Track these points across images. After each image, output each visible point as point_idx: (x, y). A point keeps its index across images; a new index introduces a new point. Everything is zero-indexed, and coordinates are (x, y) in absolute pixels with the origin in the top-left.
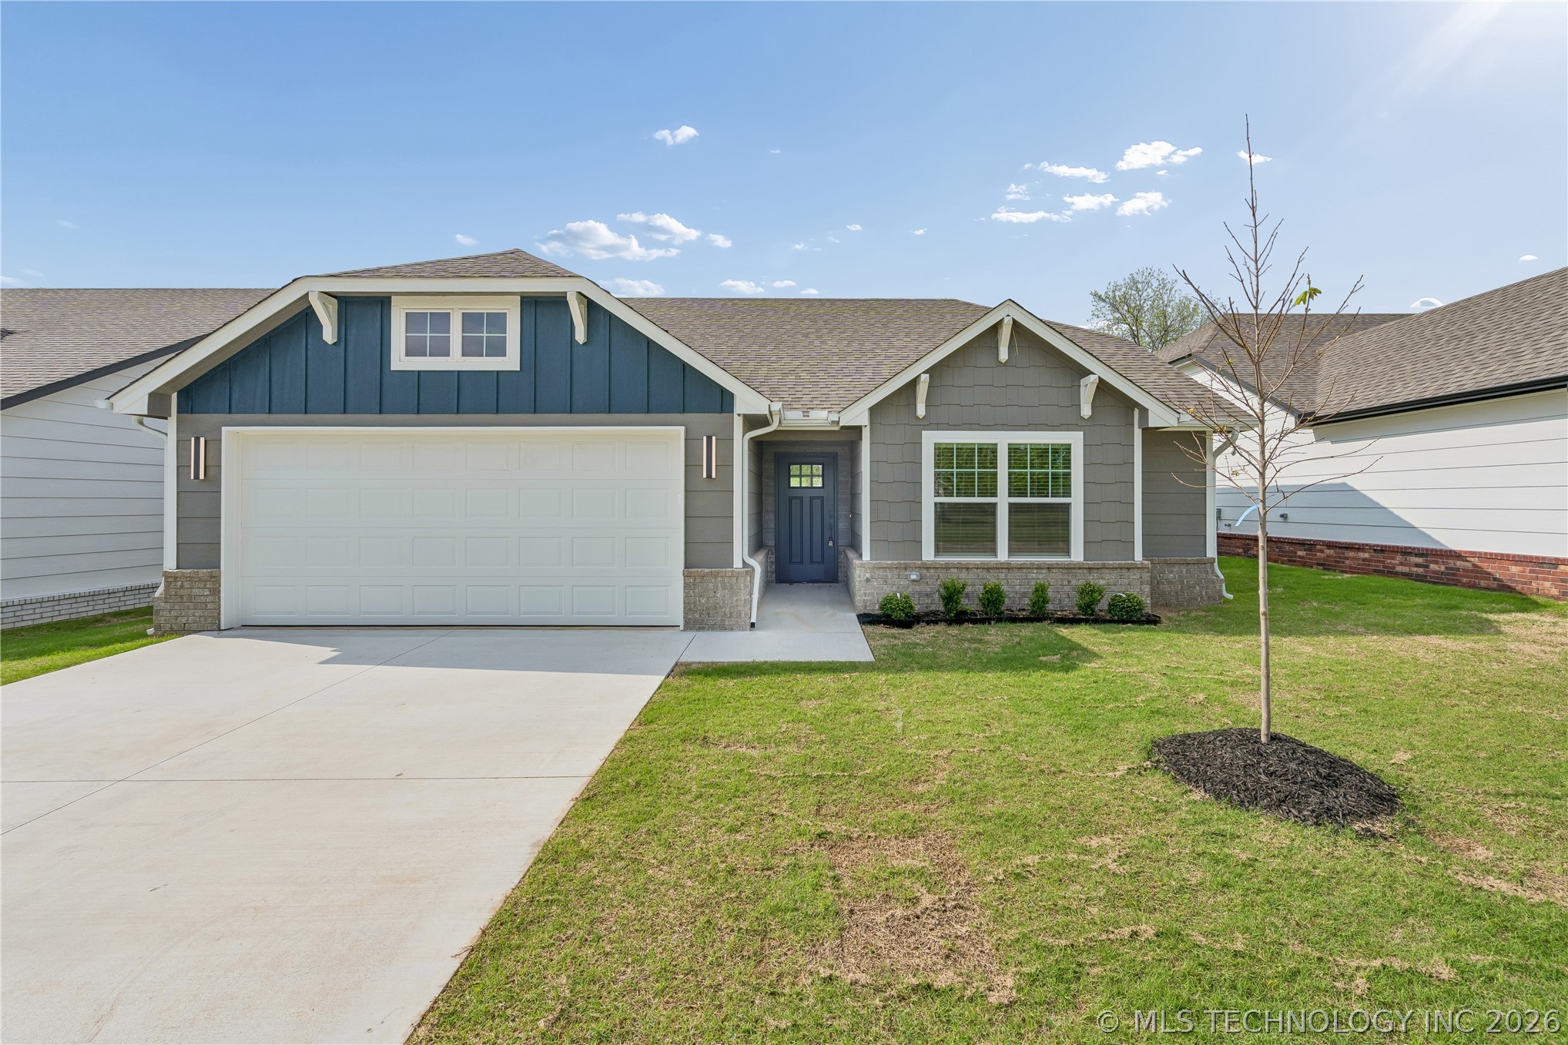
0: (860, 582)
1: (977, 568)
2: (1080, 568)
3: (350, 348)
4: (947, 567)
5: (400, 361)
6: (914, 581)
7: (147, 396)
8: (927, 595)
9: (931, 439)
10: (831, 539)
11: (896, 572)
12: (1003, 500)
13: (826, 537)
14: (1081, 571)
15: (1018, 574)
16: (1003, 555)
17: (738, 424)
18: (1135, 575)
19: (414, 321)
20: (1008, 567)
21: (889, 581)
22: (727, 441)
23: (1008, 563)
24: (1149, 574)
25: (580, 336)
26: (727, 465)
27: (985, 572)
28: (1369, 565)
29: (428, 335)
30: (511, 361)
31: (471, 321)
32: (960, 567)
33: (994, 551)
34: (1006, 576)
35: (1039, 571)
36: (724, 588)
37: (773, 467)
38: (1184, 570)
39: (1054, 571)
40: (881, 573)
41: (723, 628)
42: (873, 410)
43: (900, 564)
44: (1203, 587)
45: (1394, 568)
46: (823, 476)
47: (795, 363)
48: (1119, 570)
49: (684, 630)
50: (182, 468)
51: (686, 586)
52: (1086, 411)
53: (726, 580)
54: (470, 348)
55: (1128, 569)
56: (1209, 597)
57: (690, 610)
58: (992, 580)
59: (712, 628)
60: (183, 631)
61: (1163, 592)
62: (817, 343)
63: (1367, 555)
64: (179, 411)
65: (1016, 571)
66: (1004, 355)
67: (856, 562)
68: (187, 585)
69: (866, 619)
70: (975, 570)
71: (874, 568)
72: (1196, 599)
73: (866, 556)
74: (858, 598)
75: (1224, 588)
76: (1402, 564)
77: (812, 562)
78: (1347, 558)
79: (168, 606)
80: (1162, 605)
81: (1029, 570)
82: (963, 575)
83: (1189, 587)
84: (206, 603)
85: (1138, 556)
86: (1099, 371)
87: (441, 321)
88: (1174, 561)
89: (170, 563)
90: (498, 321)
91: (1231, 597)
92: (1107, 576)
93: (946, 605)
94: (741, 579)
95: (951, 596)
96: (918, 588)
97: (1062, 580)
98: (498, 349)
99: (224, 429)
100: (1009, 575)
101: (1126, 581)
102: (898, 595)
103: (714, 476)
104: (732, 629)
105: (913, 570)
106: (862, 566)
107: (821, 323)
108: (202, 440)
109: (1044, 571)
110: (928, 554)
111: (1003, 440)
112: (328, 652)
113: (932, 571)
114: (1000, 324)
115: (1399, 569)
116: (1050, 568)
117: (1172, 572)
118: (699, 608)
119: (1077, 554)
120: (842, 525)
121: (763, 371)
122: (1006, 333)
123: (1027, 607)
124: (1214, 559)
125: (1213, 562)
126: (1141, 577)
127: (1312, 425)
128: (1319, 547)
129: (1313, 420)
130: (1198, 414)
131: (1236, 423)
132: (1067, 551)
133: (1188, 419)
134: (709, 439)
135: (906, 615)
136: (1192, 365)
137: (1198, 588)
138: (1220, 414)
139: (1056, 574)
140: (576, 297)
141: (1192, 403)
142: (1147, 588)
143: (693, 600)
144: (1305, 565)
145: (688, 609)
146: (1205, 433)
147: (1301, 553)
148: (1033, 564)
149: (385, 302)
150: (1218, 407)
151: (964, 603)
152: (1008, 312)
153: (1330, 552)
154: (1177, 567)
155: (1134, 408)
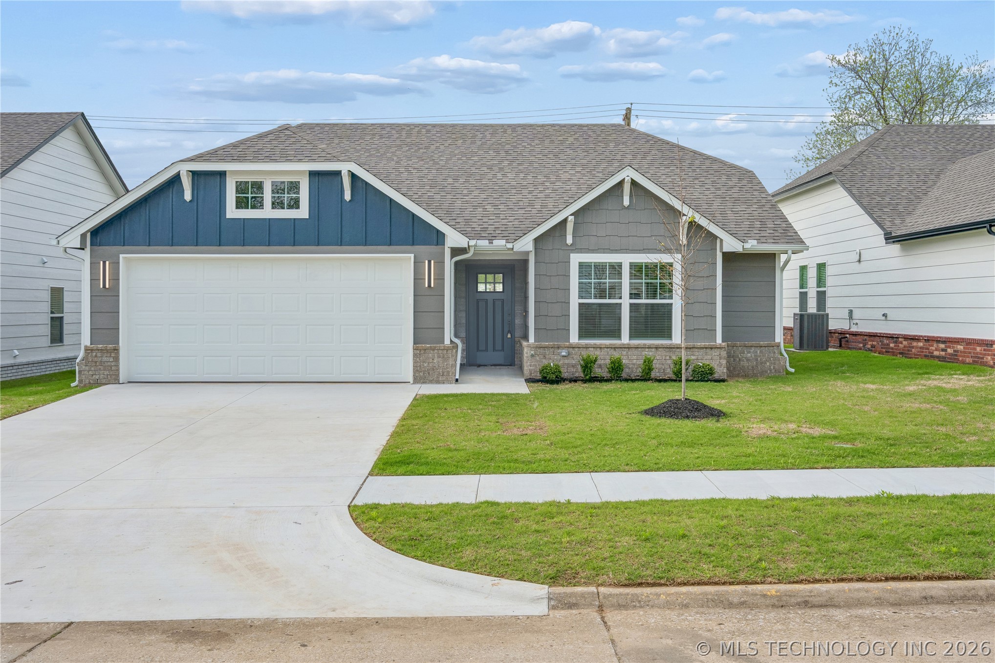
0: (527, 357)
1: (607, 348)
2: (678, 348)
3: (202, 205)
4: (587, 347)
5: (232, 212)
6: (564, 356)
7: (80, 236)
8: (573, 366)
9: (576, 259)
10: (509, 332)
11: (551, 350)
12: (626, 302)
13: (506, 330)
14: (679, 350)
15: (636, 352)
16: (625, 339)
17: (448, 253)
18: (716, 353)
19: (241, 186)
20: (628, 348)
21: (547, 356)
22: (441, 263)
23: (628, 344)
24: (725, 352)
26: (440, 278)
27: (612, 350)
28: (922, 352)
29: (250, 195)
30: (303, 212)
31: (277, 189)
32: (596, 347)
33: (619, 336)
34: (627, 353)
35: (650, 350)
36: (439, 357)
37: (464, 276)
38: (759, 352)
39: (660, 349)
40: (542, 350)
41: (438, 382)
42: (537, 240)
43: (554, 345)
44: (771, 363)
46: (503, 283)
47: (483, 196)
48: (704, 349)
49: (413, 383)
50: (94, 280)
51: (415, 355)
52: (683, 240)
53: (440, 352)
55: (711, 348)
56: (776, 370)
57: (417, 371)
58: (616, 355)
59: (431, 382)
60: (97, 384)
61: (744, 367)
62: (499, 175)
63: (921, 344)
64: (92, 245)
65: (634, 350)
66: (626, 202)
67: (525, 344)
68: (99, 355)
69: (529, 381)
70: (606, 349)
71: (537, 347)
72: (767, 372)
73: (532, 339)
74: (526, 368)
75: (788, 364)
76: (936, 350)
77: (494, 350)
78: (913, 347)
79: (87, 368)
80: (742, 376)
81: (643, 349)
82: (598, 352)
83: (761, 363)
84: (111, 367)
85: (719, 340)
86: (689, 214)
87: (259, 186)
88: (751, 345)
89: (86, 340)
90: (294, 187)
91: (793, 370)
92: (697, 353)
93: (584, 372)
94: (450, 352)
95: (587, 365)
96: (566, 361)
97: (666, 356)
98: (295, 204)
99: (121, 256)
100: (629, 352)
101: (710, 357)
102: (552, 364)
103: (432, 286)
104: (444, 383)
105: (563, 349)
106: (529, 346)
107: (503, 154)
108: (107, 263)
109: (653, 350)
110: (574, 338)
111: (626, 260)
113: (576, 349)
114: (621, 184)
116: (657, 348)
117: (749, 352)
118: (423, 369)
119: (677, 338)
120: (518, 321)
121: (458, 203)
122: (627, 188)
123: (638, 372)
124: (779, 343)
125: (778, 345)
126: (720, 354)
127: (894, 242)
128: (900, 339)
129: (890, 238)
130: (769, 241)
131: (790, 247)
132: (670, 336)
133: (752, 245)
134: (430, 262)
135: (556, 377)
136: (833, 182)
137: (768, 364)
138: (783, 241)
139: (661, 352)
140: (347, 174)
141: (768, 232)
142: (724, 362)
143: (419, 364)
144: (894, 354)
145: (416, 370)
146: (775, 254)
147: (892, 345)
148: (646, 345)
149: (222, 174)
150: (785, 235)
151: (598, 372)
152: (628, 174)
153: (905, 343)
154: (753, 349)
155: (716, 237)
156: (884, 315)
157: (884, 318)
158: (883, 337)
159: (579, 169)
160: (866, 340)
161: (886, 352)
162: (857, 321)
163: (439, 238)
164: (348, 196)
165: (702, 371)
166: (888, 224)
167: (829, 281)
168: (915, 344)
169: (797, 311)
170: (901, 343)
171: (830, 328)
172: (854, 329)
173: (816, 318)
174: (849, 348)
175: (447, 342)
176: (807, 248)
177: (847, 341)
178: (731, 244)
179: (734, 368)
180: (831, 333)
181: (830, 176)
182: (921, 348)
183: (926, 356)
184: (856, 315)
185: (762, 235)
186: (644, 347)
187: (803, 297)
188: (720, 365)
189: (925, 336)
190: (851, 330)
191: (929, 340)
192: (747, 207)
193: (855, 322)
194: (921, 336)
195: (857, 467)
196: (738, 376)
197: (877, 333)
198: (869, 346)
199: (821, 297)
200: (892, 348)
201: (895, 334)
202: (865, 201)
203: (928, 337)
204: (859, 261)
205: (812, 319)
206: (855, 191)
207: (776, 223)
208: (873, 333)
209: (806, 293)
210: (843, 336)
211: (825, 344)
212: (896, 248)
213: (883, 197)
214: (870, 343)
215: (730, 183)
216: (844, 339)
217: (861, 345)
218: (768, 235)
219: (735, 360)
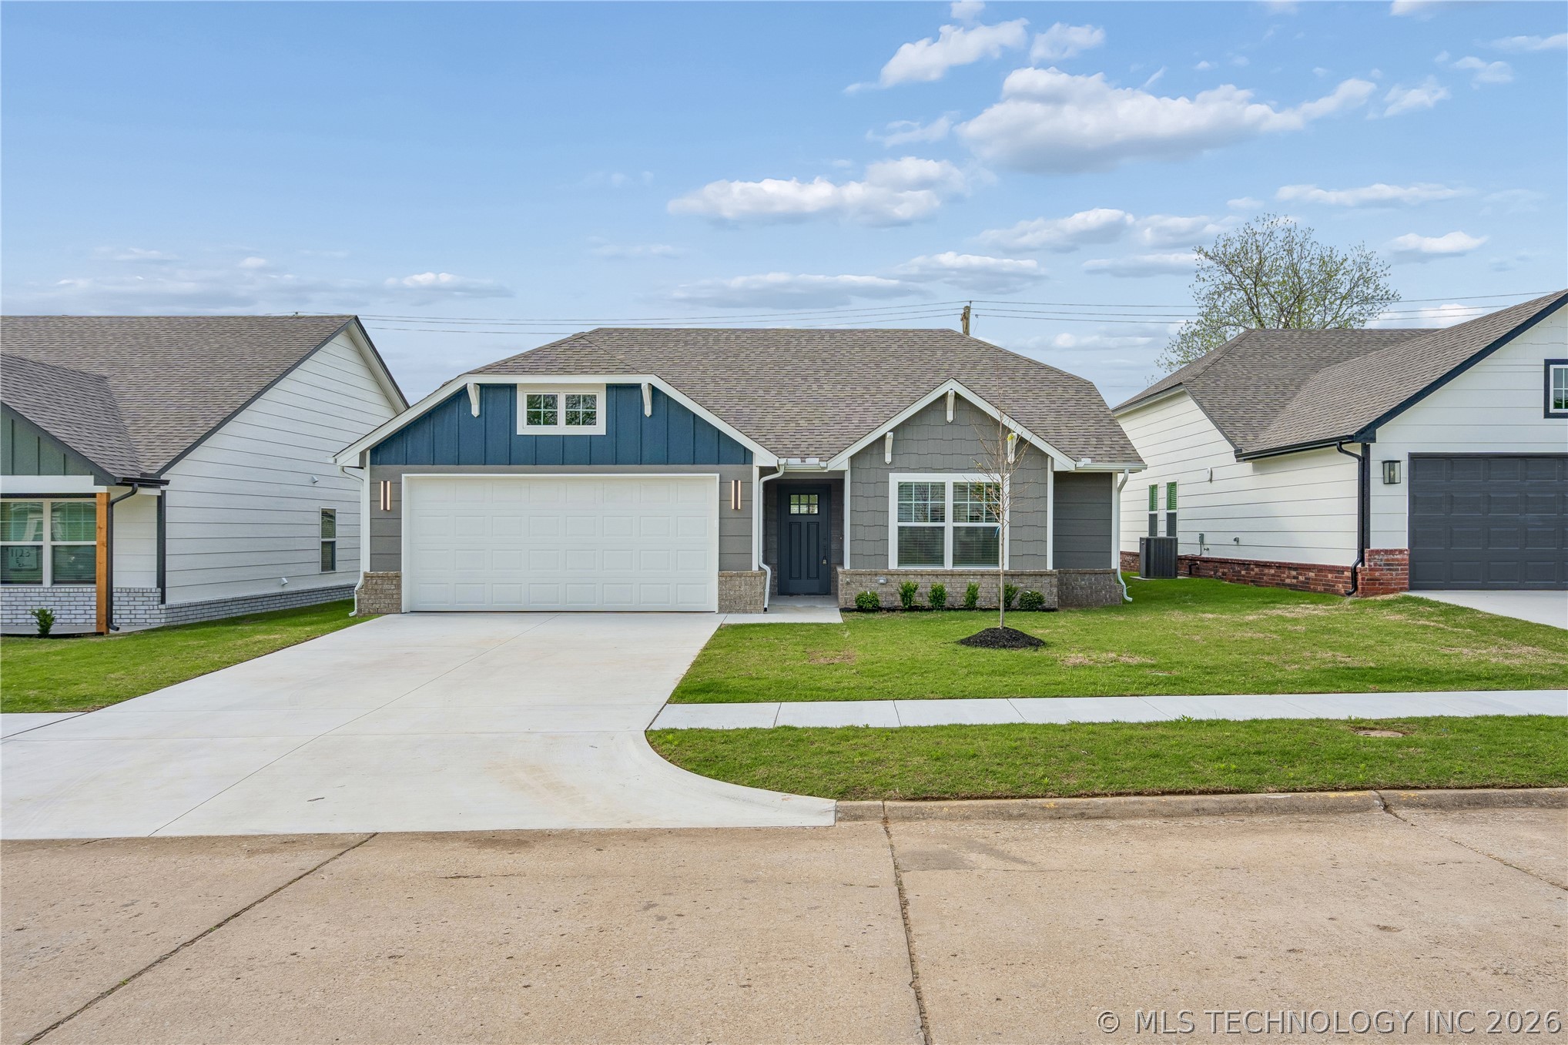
0: (842, 585)
1: (929, 575)
2: (1005, 575)
3: (488, 419)
4: (906, 574)
5: (523, 428)
6: (882, 584)
7: (359, 454)
8: (892, 594)
9: (895, 479)
10: (825, 558)
11: (868, 577)
12: (949, 524)
13: (821, 555)
14: (1006, 577)
15: (960, 579)
16: (949, 565)
17: (756, 472)
18: (1046, 580)
19: (533, 400)
20: (952, 574)
21: (863, 584)
22: (749, 483)
23: (952, 571)
24: (1057, 580)
26: (748, 500)
27: (934, 577)
28: (1274, 580)
29: (543, 410)
30: (599, 428)
31: (573, 401)
32: (916, 574)
33: (939, 560)
34: (950, 580)
35: (975, 576)
36: (746, 584)
37: (776, 497)
38: (1093, 579)
39: (986, 577)
40: (858, 577)
41: (745, 612)
42: (853, 458)
43: (871, 571)
44: (1107, 591)
45: (1284, 581)
46: (818, 505)
47: (796, 410)
48: (1034, 576)
49: (719, 613)
50: (374, 501)
51: (720, 583)
52: (1011, 458)
53: (748, 579)
54: (572, 420)
55: (1041, 575)
56: (1112, 599)
57: (723, 599)
58: (938, 582)
59: (736, 612)
60: (379, 613)
61: (1077, 595)
62: (814, 387)
63: (1272, 571)
64: (372, 463)
65: (957, 577)
66: (950, 417)
67: (839, 570)
68: (379, 582)
69: (843, 610)
70: (927, 576)
71: (853, 574)
72: (1102, 601)
73: (847, 566)
74: (840, 596)
75: (1125, 593)
76: (1288, 577)
77: (808, 577)
78: (1264, 574)
79: (367, 596)
80: (1075, 605)
81: (967, 576)
82: (918, 580)
83: (1096, 594)
84: (393, 595)
85: (1050, 567)
86: (1018, 430)
87: (551, 402)
88: (1085, 571)
89: (365, 566)
90: (590, 400)
91: (1130, 599)
92: (1026, 581)
93: (903, 600)
94: (758, 579)
95: (907, 594)
96: (885, 590)
97: (992, 584)
98: (591, 420)
99: (403, 475)
100: (953, 580)
101: (1040, 585)
102: (868, 592)
103: (739, 508)
104: (751, 612)
105: (881, 576)
106: (844, 573)
107: (819, 362)
108: (389, 483)
109: (979, 577)
110: (893, 564)
111: (949, 479)
113: (895, 577)
114: (944, 397)
115: (1288, 581)
116: (982, 575)
117: (1084, 580)
118: (729, 598)
119: (1004, 565)
120: (834, 546)
121: (769, 418)
122: (950, 401)
123: (962, 601)
124: (1116, 570)
125: (1115, 572)
126: (1051, 582)
127: (1245, 460)
128: (1252, 566)
129: (1241, 456)
130: (1104, 459)
131: (1126, 466)
132: (996, 563)
133: (1086, 464)
134: (736, 482)
135: (873, 606)
136: (1183, 394)
137: (1104, 593)
138: (1119, 459)
139: (987, 579)
140: (647, 387)
141: (1105, 449)
142: (1055, 590)
143: (724, 592)
144: (1245, 582)
145: (721, 599)
146: (1111, 473)
147: (1243, 572)
148: (970, 572)
149: (513, 387)
150: (1122, 452)
151: (918, 600)
152: (951, 387)
153: (1256, 570)
154: (1087, 576)
155: (1047, 456)
156: (1235, 540)
157: (1235, 543)
158: (1234, 563)
159: (901, 380)
160: (1217, 567)
161: (1238, 580)
162: (1208, 547)
163: (747, 456)
164: (648, 411)
165: (1030, 600)
166: (1239, 440)
167: (1180, 502)
168: (1266, 571)
169: (1146, 535)
170: (1253, 570)
171: (1179, 554)
172: (1205, 555)
173: (1163, 543)
174: (1200, 576)
175: (755, 568)
176: (1146, 467)
177: (1198, 568)
178: (1063, 463)
179: (1067, 597)
180: (1180, 559)
181: (1180, 387)
182: (1273, 575)
183: (1277, 584)
184: (1207, 540)
185: (1098, 453)
186: (969, 574)
187: (1153, 519)
188: (1051, 593)
189: (1277, 563)
190: (1203, 556)
191: (1281, 566)
192: (1082, 422)
193: (1206, 547)
194: (1273, 563)
195: (1167, 695)
196: (1071, 605)
197: (1228, 559)
198: (1220, 574)
199: (1172, 519)
200: (1243, 576)
201: (1247, 561)
202: (1216, 414)
203: (1279, 563)
204: (1211, 480)
205: (1160, 543)
206: (1206, 404)
207: (1113, 439)
208: (1224, 559)
209: (1156, 515)
210: (1193, 563)
211: (1173, 573)
212: (1248, 466)
213: (1235, 410)
214: (1221, 570)
215: (1067, 396)
216: (1195, 566)
217: (1212, 573)
218: (1104, 452)
219: (1067, 588)
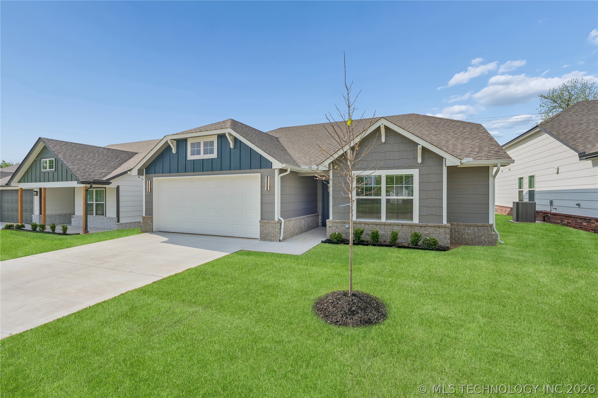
0: (328, 227)
1: (372, 224)
2: (416, 226)
3: (179, 154)
4: (360, 223)
5: (190, 157)
6: (347, 228)
7: (137, 172)
9: (355, 174)
11: (341, 224)
12: (384, 198)
14: (417, 227)
16: (383, 219)
17: (277, 172)
18: (442, 230)
19: (193, 145)
20: (385, 224)
21: (338, 227)
22: (273, 178)
23: (384, 223)
24: (449, 230)
25: (232, 146)
26: (272, 186)
27: (375, 226)
29: (196, 149)
30: (214, 155)
31: (205, 144)
32: (365, 223)
33: (380, 218)
35: (398, 226)
36: (271, 227)
37: (321, 184)
38: (476, 229)
39: (405, 226)
40: (335, 224)
41: (271, 240)
42: (332, 164)
43: (342, 221)
44: (486, 237)
48: (434, 228)
49: (260, 240)
50: (146, 189)
51: (261, 226)
52: (419, 160)
53: (272, 224)
54: (205, 153)
55: (439, 227)
56: (489, 242)
57: (261, 234)
58: (377, 229)
59: (268, 240)
60: (146, 232)
61: (465, 238)
64: (146, 174)
65: (388, 226)
66: (383, 140)
67: (327, 220)
68: (147, 220)
69: (323, 241)
70: (371, 225)
71: (332, 222)
72: (482, 243)
73: (331, 218)
74: (328, 233)
75: (498, 238)
79: (143, 225)
80: (464, 244)
81: (394, 226)
82: (366, 227)
83: (478, 237)
84: (150, 225)
85: (445, 222)
87: (199, 144)
89: (144, 214)
90: (212, 143)
92: (429, 230)
93: (355, 237)
94: (276, 225)
95: (358, 234)
97: (408, 231)
98: (212, 152)
99: (154, 178)
100: (385, 227)
101: (438, 232)
102: (337, 233)
103: (269, 190)
104: (274, 241)
105: (347, 224)
106: (329, 222)
108: (149, 181)
109: (400, 226)
110: (354, 219)
111: (383, 173)
112: (166, 239)
114: (379, 128)
116: (403, 225)
117: (469, 230)
118: (264, 233)
119: (416, 220)
122: (383, 131)
123: (388, 240)
124: (492, 225)
125: (491, 226)
126: (445, 231)
127: (586, 158)
129: (583, 157)
130: (483, 158)
131: (499, 162)
132: (411, 219)
133: (468, 161)
134: (267, 177)
135: (338, 240)
136: (539, 131)
137: (483, 238)
138: (494, 158)
139: (405, 228)
140: (228, 134)
141: (484, 153)
142: (448, 236)
143: (262, 231)
144: (586, 230)
146: (489, 167)
147: (585, 224)
148: (395, 223)
149: (186, 139)
150: (496, 154)
151: (364, 237)
152: (383, 123)
154: (472, 228)
155: (443, 158)
156: (577, 205)
157: (577, 207)
158: (577, 218)
160: (563, 218)
161: (580, 227)
162: (556, 207)
165: (428, 243)
166: (581, 148)
167: (536, 185)
171: (537, 210)
172: (554, 211)
173: (527, 205)
174: (550, 222)
175: (276, 219)
176: (513, 161)
177: (549, 218)
178: (451, 161)
179: (458, 239)
180: (537, 212)
184: (554, 204)
185: (479, 155)
186: (394, 225)
187: (521, 193)
188: (445, 238)
190: (552, 212)
193: (554, 207)
196: (460, 244)
197: (572, 215)
198: (565, 223)
199: (532, 194)
200: (585, 226)
201: (588, 217)
202: (562, 138)
204: (558, 173)
205: (524, 205)
206: (554, 133)
207: (490, 148)
208: (568, 215)
209: (522, 191)
210: (546, 215)
211: (533, 220)
212: (588, 162)
214: (566, 220)
216: (546, 217)
217: (560, 221)
218: (484, 155)
219: (458, 234)
